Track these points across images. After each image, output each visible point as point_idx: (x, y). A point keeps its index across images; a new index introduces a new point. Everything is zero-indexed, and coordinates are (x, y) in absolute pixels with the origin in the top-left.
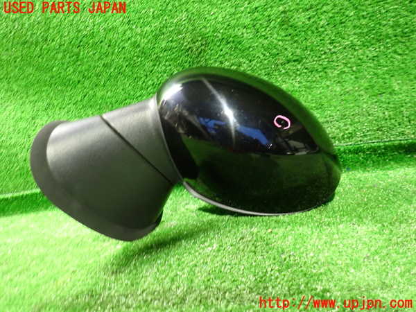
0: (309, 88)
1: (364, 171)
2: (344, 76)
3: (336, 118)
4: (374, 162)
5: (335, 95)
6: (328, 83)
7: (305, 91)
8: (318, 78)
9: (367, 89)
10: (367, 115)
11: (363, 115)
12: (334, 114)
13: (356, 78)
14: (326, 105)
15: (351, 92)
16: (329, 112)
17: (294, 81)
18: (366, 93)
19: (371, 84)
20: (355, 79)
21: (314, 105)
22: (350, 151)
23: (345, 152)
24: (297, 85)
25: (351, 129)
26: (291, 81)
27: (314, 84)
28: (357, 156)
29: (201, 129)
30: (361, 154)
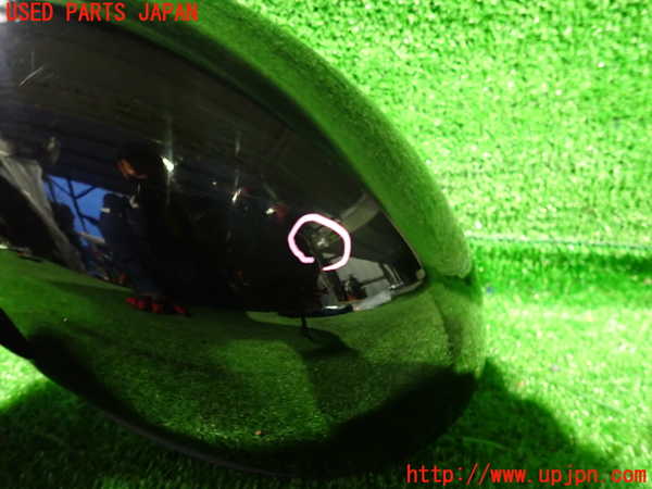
0: (435, 70)
1: (526, 301)
2: (532, 49)
3: (488, 167)
4: (551, 281)
5: (499, 102)
6: (487, 63)
7: (423, 77)
8: (463, 45)
9: (587, 99)
10: (568, 169)
11: (559, 169)
12: (485, 155)
13: (564, 61)
14: (470, 127)
15: (542, 101)
16: (474, 148)
17: (396, 42)
18: (579, 109)
19: (601, 85)
20: (560, 64)
21: (438, 122)
22: (504, 253)
23: (492, 255)
24: (403, 54)
25: (518, 199)
26: (386, 41)
27: (449, 62)
28: (517, 264)
29: (50, 221)
30: (529, 263)
